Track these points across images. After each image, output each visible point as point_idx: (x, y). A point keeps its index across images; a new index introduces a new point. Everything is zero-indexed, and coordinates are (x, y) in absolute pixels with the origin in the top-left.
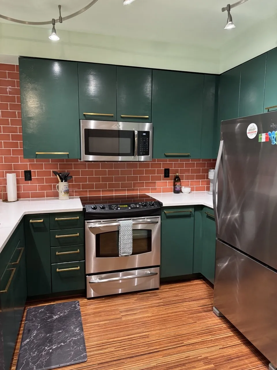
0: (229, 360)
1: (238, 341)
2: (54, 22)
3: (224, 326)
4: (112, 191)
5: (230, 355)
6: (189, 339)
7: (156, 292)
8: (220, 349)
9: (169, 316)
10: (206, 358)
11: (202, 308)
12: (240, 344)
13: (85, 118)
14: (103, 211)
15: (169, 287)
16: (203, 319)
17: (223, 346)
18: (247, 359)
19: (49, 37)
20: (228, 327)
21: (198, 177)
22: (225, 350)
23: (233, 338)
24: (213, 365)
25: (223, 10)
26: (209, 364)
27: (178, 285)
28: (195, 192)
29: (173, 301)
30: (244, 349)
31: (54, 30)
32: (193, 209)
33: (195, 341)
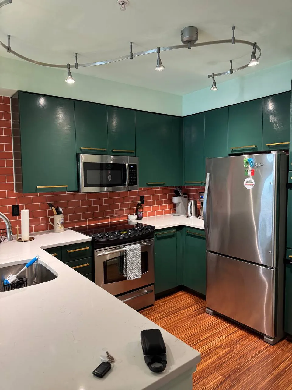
0: (237, 342)
1: (236, 329)
2: (69, 66)
3: (220, 320)
4: (97, 219)
5: (235, 339)
6: (202, 336)
7: (153, 308)
8: (227, 336)
9: (176, 324)
10: (221, 345)
11: (197, 312)
12: (238, 330)
13: (82, 152)
14: (109, 239)
15: (161, 302)
16: (202, 320)
17: (228, 334)
18: (247, 338)
19: (66, 81)
20: (223, 321)
21: (166, 202)
22: (231, 336)
23: (231, 327)
24: (229, 348)
25: (209, 76)
26: (226, 348)
27: (167, 299)
28: (164, 215)
29: (171, 311)
30: (242, 332)
31: (70, 74)
32: (176, 230)
33: (207, 336)
